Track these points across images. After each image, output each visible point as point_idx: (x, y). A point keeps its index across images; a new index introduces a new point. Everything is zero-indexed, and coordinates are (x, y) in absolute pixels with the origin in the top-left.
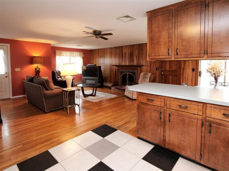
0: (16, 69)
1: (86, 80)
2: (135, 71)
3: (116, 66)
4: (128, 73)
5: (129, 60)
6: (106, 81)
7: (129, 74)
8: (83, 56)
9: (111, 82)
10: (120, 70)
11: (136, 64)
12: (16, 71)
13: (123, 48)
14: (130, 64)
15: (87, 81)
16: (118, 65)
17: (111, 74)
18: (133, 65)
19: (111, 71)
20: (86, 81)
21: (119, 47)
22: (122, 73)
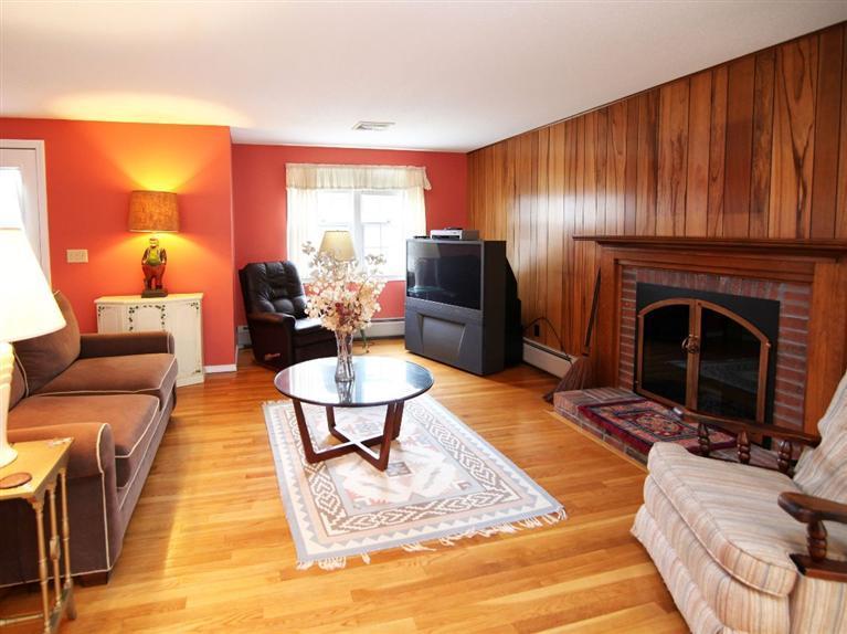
0: (69, 252)
1: (424, 316)
2: (781, 293)
3: (603, 241)
4: (696, 308)
5: (717, 193)
6: (537, 333)
7: (705, 312)
8: (428, 187)
9: (565, 348)
10: (635, 272)
11: (788, 231)
12: (69, 261)
13: (657, 99)
14: (719, 233)
15: (428, 323)
16: (620, 233)
17: (567, 292)
18: (754, 234)
19: (570, 271)
20: (421, 326)
21: (631, 101)
22: (645, 294)
